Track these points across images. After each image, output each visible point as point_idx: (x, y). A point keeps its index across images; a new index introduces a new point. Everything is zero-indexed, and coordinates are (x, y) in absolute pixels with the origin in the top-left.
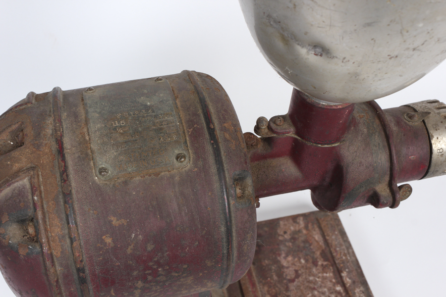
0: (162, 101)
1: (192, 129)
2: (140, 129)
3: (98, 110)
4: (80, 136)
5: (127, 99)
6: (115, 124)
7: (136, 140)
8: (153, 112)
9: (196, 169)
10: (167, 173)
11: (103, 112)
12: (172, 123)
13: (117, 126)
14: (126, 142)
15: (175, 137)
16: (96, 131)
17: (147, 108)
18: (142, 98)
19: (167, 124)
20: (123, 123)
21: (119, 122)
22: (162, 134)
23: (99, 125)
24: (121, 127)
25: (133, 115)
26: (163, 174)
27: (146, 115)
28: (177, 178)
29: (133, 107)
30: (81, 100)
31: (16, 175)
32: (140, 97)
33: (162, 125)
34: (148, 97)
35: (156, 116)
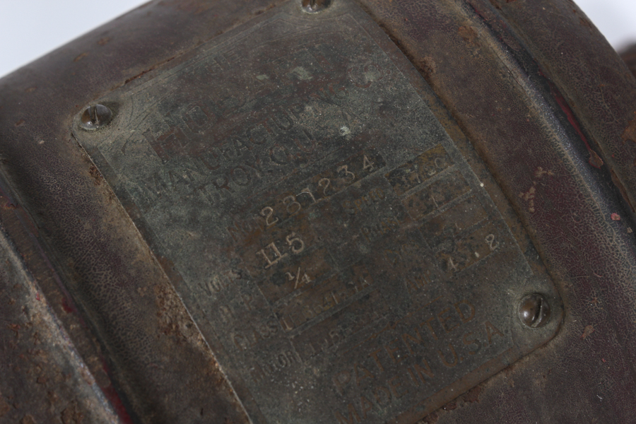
0: (386, 106)
1: (533, 190)
2: (363, 249)
3: (183, 212)
4: (169, 343)
5: (258, 128)
6: (271, 254)
7: (367, 297)
8: (379, 162)
9: (590, 329)
10: (503, 375)
11: (204, 213)
12: (459, 188)
13: (281, 265)
14: (336, 316)
15: (492, 243)
16: (215, 306)
17: (350, 150)
18: (308, 108)
19: (448, 199)
20: (297, 245)
21: (281, 242)
22: (444, 246)
23: (215, 279)
24: (296, 260)
25: (317, 195)
26: (490, 383)
27: (358, 184)
28: (538, 383)
29: (298, 162)
32: (302, 109)
33: (430, 207)
34: (329, 101)
35: (396, 178)
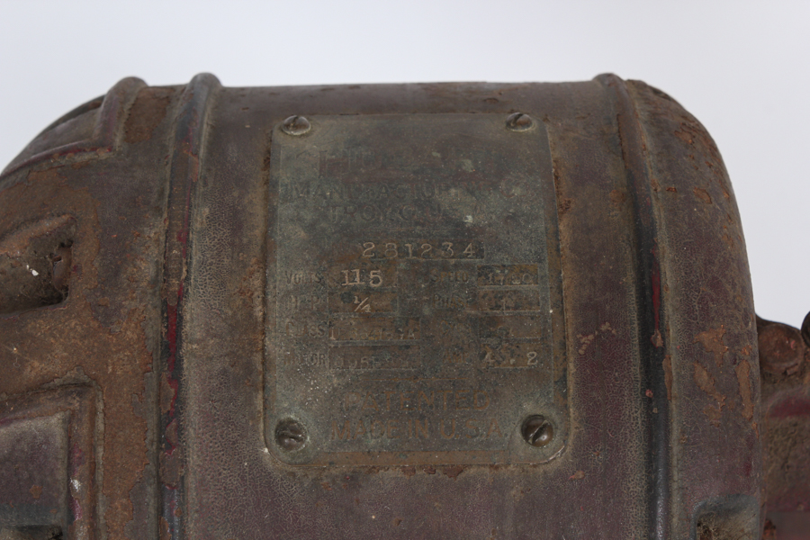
0: (513, 217)
1: (591, 337)
2: (426, 311)
3: (308, 216)
4: (239, 302)
5: (405, 186)
6: (352, 278)
7: (408, 347)
8: (479, 254)
9: (580, 474)
10: (487, 470)
11: (323, 225)
12: (531, 304)
13: (355, 288)
14: (374, 348)
15: (531, 357)
16: (288, 293)
17: (462, 235)
18: (453, 191)
19: (516, 308)
20: (376, 281)
21: (364, 273)
22: (493, 341)
23: (301, 274)
24: (368, 291)
25: (415, 253)
26: (472, 471)
27: (453, 261)
28: (515, 493)
29: (417, 223)
30: (261, 160)
31: (30, 396)
32: (448, 188)
33: (498, 307)
34: (472, 193)
35: (484, 272)
